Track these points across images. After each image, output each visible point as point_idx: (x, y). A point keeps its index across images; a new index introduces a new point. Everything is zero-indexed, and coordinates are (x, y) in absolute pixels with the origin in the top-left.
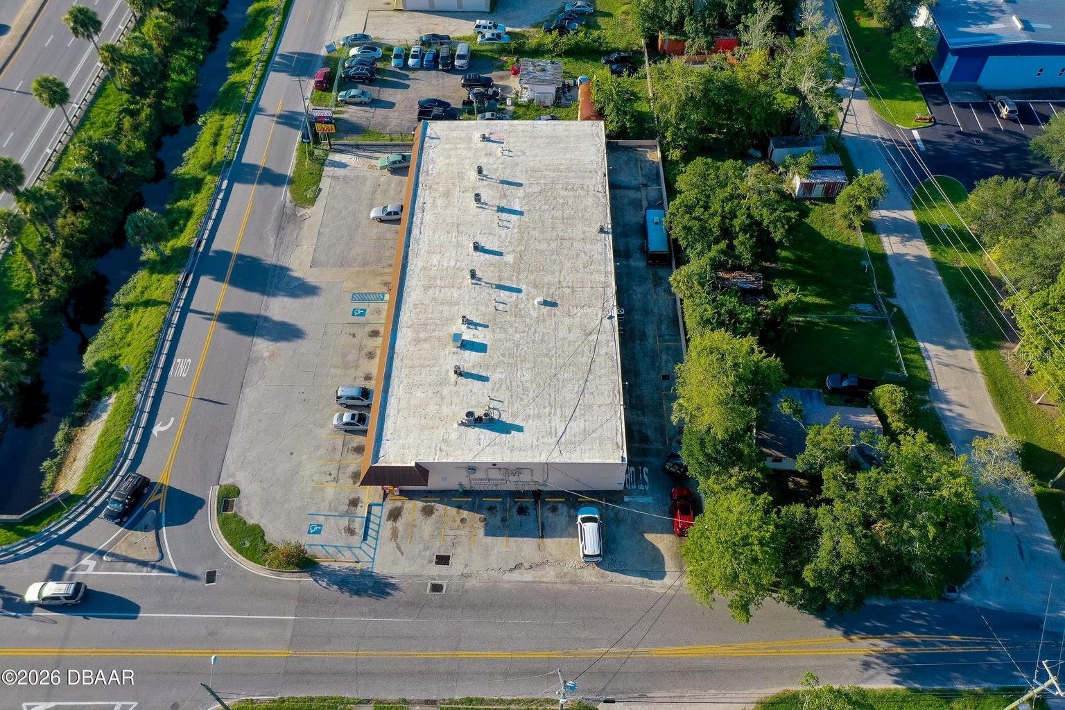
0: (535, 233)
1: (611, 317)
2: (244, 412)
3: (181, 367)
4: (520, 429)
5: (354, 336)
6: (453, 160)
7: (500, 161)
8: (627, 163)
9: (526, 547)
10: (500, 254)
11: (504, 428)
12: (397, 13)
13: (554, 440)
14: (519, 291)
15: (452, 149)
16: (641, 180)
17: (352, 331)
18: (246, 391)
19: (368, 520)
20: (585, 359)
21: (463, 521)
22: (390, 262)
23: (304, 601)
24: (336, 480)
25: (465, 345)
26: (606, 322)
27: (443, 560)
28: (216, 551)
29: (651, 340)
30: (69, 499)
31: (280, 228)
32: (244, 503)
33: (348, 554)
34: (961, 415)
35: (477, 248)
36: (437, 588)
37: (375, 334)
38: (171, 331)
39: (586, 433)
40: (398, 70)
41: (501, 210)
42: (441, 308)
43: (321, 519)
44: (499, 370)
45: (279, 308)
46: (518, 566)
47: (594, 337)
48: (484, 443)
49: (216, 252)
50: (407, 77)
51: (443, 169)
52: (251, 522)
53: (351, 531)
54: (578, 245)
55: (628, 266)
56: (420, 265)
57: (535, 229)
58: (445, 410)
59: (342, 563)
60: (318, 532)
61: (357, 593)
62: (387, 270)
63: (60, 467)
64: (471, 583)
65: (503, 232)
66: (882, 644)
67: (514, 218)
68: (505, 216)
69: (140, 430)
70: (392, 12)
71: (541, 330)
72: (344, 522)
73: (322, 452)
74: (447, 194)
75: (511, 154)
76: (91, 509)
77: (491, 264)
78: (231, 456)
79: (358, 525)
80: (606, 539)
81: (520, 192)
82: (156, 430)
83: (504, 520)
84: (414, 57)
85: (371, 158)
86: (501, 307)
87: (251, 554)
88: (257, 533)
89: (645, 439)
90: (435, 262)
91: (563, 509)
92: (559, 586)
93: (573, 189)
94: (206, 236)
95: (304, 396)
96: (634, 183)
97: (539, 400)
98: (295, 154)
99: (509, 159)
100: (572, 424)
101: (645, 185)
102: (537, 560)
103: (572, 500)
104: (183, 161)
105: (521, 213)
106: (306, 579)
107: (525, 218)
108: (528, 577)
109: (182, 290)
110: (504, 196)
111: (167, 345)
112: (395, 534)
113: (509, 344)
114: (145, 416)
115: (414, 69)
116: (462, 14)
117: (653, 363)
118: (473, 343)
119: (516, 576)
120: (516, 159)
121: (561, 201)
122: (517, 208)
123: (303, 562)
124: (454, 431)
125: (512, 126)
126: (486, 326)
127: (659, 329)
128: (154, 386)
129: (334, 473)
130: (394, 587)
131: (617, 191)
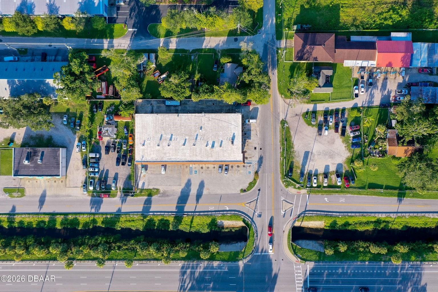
0: (179, 132)
1: (205, 115)
2: (223, 192)
3: (212, 208)
4: (234, 134)
5: (202, 172)
6: (152, 153)
7: (152, 141)
8: (143, 108)
9: (253, 133)
10: (186, 139)
11: (234, 137)
12: (68, 178)
13: (236, 127)
14: (197, 135)
15: (147, 154)
16: (149, 105)
17: (201, 173)
18: (217, 193)
19: (247, 163)
20: (217, 121)
21: (247, 145)
22: (179, 167)
23: (264, 172)
24: (239, 171)
25: (213, 146)
26: (206, 116)
27: (255, 148)
28: (254, 190)
29: (203, 107)
30: (244, 221)
31: (168, 196)
32: (244, 187)
33: (254, 166)
34: (222, 42)
35: (184, 145)
36: (261, 149)
37: (202, 168)
38: (201, 213)
39: (235, 121)
40: (99, 174)
41: (171, 140)
42: (202, 152)
43: (247, 172)
44: (219, 138)
45: (194, 191)
46: (256, 134)
47: (210, 119)
48: (237, 141)
49: (176, 209)
50: (103, 171)
51: (155, 155)
52: (248, 185)
53: (250, 166)
54: (183, 122)
55: (181, 110)
56: (189, 158)
57: (177, 132)
58: (230, 149)
59: (256, 167)
60: (250, 172)
61: (262, 162)
62: (182, 167)
63: (233, 228)
64: (260, 142)
65: (178, 139)
66: (270, 70)
67: (173, 137)
68: (173, 139)
69: (228, 212)
70: (67, 179)
71: (209, 130)
72: (248, 168)
73: (233, 174)
74: (165, 154)
75: (150, 138)
76: (246, 216)
77: (189, 142)
78: (234, 192)
79: (249, 165)
80: (252, 118)
81: (164, 136)
82: (228, 209)
83: (247, 137)
84: (95, 169)
85: (140, 177)
86: (202, 139)
87: (255, 184)
88: (250, 184)
89: (229, 110)
90: (188, 154)
91: (245, 126)
92: (260, 127)
93: (163, 123)
94: (171, 214)
95: (219, 180)
96: (150, 107)
97: (227, 130)
98: (138, 198)
99: (151, 139)
100: (233, 124)
101: (151, 104)
102: (255, 131)
103: (243, 124)
104: (137, 229)
105: (172, 135)
106: (259, 172)
107: (174, 134)
108: (258, 133)
109: (189, 214)
110: (166, 139)
111: (205, 213)
112: (250, 158)
113: (213, 137)
114: (224, 212)
115: (99, 169)
116: (68, 157)
117: (210, 107)
118: (212, 144)
119: (258, 135)
120: (151, 137)
121: (167, 126)
122: (170, 136)
123: (257, 173)
124: (234, 147)
125: (137, 138)
126: (208, 142)
127: (200, 104)
128: (216, 213)
129: (237, 171)
130: (261, 156)
131: (154, 111)
